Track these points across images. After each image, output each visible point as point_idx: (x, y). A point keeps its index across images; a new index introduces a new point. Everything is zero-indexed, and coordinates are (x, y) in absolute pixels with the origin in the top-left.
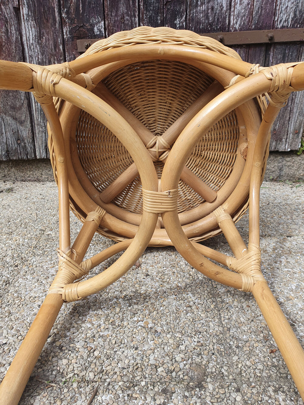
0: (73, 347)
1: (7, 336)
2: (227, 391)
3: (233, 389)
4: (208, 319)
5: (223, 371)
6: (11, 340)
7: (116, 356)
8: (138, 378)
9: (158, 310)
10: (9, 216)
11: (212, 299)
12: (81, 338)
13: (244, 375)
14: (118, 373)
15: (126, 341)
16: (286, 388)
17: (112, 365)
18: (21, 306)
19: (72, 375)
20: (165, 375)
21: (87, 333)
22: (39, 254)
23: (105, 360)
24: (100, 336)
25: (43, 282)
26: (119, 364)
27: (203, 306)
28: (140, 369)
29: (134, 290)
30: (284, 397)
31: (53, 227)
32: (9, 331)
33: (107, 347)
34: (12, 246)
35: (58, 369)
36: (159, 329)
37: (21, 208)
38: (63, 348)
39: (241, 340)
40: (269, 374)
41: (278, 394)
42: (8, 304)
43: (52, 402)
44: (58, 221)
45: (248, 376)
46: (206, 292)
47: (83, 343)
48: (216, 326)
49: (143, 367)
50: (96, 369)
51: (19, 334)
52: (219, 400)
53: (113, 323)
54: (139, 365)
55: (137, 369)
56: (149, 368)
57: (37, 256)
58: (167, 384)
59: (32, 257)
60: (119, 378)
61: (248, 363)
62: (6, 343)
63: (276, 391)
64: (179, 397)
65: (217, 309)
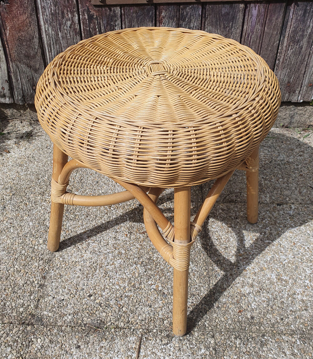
0: (108, 304)
1: (63, 294)
2: (206, 337)
3: (210, 336)
4: (200, 284)
5: (206, 323)
6: (66, 297)
7: (137, 311)
8: (152, 327)
9: (165, 275)
10: (36, 172)
11: (206, 267)
12: (113, 297)
13: (219, 327)
14: (139, 323)
15: (143, 300)
16: (242, 336)
17: (135, 318)
18: (67, 269)
19: (110, 323)
20: (168, 325)
21: (116, 293)
22: (71, 218)
23: (130, 314)
24: (126, 296)
25: (80, 247)
26: (139, 317)
27: (199, 273)
28: (153, 321)
29: (148, 257)
30: (240, 342)
31: (78, 187)
32: (63, 290)
33: (131, 305)
34: (48, 209)
35: (101, 319)
36: (166, 292)
37: (45, 161)
38: (102, 305)
39: (221, 303)
40: (234, 327)
41: (237, 340)
42: (57, 267)
43: (101, 340)
44: (82, 180)
45: (221, 328)
46: (202, 260)
47: (115, 301)
48: (206, 291)
49: (155, 320)
50: (125, 320)
51: (71, 293)
52: (200, 343)
53: (134, 286)
54: (152, 318)
55: (151, 321)
56: (159, 320)
57: (70, 221)
58: (170, 331)
59: (66, 222)
60: (140, 327)
61: (223, 319)
62: (64, 300)
63: (236, 338)
64: (176, 340)
65: (208, 276)
